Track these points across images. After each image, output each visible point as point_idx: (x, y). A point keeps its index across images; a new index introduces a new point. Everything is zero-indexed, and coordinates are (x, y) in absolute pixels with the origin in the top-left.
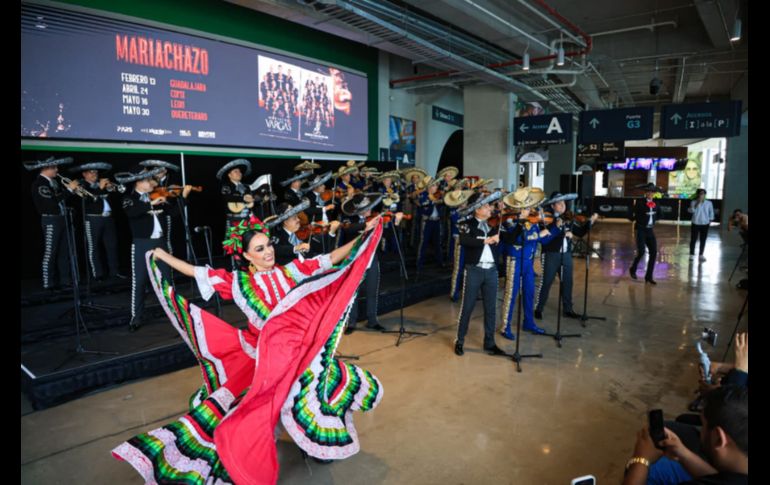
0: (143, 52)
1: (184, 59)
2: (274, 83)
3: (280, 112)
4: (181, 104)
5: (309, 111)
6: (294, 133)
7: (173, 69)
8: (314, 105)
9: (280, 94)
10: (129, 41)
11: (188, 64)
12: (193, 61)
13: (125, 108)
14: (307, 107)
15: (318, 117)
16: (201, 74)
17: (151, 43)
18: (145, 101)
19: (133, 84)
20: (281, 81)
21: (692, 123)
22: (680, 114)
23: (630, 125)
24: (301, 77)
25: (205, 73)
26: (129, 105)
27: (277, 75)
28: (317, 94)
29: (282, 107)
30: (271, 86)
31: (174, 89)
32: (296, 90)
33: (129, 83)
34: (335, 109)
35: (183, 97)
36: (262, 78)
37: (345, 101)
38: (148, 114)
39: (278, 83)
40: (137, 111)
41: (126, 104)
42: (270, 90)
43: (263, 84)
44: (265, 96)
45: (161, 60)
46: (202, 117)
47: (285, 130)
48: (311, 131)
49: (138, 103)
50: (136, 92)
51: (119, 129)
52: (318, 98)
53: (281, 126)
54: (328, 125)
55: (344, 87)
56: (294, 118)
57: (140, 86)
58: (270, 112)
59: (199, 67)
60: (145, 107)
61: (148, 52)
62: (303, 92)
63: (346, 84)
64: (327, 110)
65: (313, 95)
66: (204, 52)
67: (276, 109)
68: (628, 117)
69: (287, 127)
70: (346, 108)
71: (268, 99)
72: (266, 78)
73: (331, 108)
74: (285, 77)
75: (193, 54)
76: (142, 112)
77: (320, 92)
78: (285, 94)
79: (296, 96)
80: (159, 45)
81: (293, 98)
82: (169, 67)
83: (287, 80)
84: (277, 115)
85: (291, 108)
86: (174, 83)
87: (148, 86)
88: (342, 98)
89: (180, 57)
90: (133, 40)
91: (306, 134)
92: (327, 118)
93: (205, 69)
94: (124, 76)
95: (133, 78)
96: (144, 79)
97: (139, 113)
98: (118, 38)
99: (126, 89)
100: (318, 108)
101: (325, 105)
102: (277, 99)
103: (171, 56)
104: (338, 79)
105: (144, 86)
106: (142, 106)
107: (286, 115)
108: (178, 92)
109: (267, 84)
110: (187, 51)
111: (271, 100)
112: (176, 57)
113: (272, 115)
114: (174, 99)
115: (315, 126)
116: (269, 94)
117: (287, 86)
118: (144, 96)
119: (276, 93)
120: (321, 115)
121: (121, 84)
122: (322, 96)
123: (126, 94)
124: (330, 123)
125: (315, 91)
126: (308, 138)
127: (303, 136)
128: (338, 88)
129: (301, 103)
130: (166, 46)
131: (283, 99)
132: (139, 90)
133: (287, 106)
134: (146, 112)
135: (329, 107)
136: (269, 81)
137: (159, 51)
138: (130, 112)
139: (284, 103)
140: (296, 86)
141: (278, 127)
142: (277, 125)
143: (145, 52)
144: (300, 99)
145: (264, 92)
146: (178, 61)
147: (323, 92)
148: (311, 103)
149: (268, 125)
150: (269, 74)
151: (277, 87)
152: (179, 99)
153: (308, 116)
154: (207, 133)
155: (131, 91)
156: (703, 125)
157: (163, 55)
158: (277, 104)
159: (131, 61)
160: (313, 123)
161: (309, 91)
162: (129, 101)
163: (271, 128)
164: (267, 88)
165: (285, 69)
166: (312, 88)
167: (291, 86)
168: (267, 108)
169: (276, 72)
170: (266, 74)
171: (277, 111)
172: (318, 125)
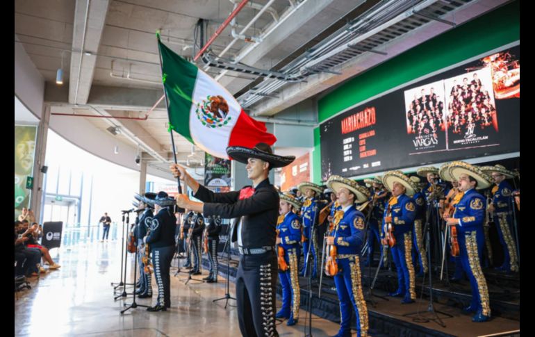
2: (419, 108)
3: (427, 131)
4: (363, 148)
5: (457, 117)
6: (441, 144)
7: (360, 128)
8: (463, 109)
9: (425, 114)
10: (345, 122)
11: (366, 121)
12: (368, 118)
13: (344, 158)
14: (454, 114)
15: (470, 119)
16: (372, 124)
17: (352, 118)
18: (351, 152)
19: (347, 144)
20: (424, 102)
25: (374, 122)
26: (346, 156)
27: (420, 100)
28: (467, 95)
29: (427, 125)
30: (416, 111)
31: (361, 140)
32: (441, 103)
34: (497, 101)
35: (364, 143)
36: (408, 107)
37: (515, 84)
39: (422, 106)
40: (348, 158)
42: (416, 114)
43: (410, 112)
44: (411, 124)
45: (356, 125)
46: (373, 152)
47: (432, 144)
51: (343, 171)
53: (427, 143)
56: (440, 131)
58: (417, 133)
59: (371, 120)
60: (351, 155)
62: (448, 102)
63: (515, 62)
65: (460, 99)
66: (373, 109)
67: (421, 129)
69: (434, 140)
71: (414, 123)
72: (412, 106)
73: (489, 102)
74: (428, 97)
76: (350, 158)
77: (470, 92)
78: (429, 112)
79: (441, 109)
80: (355, 117)
81: (438, 112)
82: (358, 128)
84: (423, 134)
85: (436, 122)
86: (361, 136)
88: (508, 83)
89: (363, 119)
90: (347, 120)
91: (455, 142)
92: (485, 115)
93: (374, 120)
94: (344, 142)
95: (347, 141)
96: (350, 140)
97: (349, 160)
98: (342, 122)
102: (423, 119)
103: (359, 121)
105: (351, 143)
107: (431, 129)
109: (413, 111)
110: (366, 113)
111: (417, 122)
112: (361, 120)
113: (418, 135)
114: (361, 146)
115: (466, 130)
116: (415, 118)
117: (431, 104)
118: (351, 149)
119: (421, 115)
121: (343, 146)
123: (345, 151)
126: (458, 145)
127: (452, 145)
128: (500, 73)
129: (447, 113)
131: (428, 117)
132: (349, 146)
133: (431, 122)
135: (485, 102)
136: (415, 107)
138: (346, 160)
139: (429, 120)
141: (425, 144)
142: (423, 143)
143: (350, 124)
144: (445, 110)
145: (411, 118)
146: (362, 122)
148: (459, 109)
149: (416, 145)
150: (414, 102)
151: (422, 109)
153: (456, 122)
154: (375, 163)
155: (346, 148)
157: (356, 122)
158: (422, 124)
159: (346, 132)
160: (464, 128)
161: (455, 98)
162: (346, 154)
163: (419, 146)
164: (413, 114)
165: (427, 90)
166: (460, 91)
167: (435, 101)
168: (414, 131)
169: (419, 97)
170: (411, 103)
171: (423, 130)
172: (471, 128)
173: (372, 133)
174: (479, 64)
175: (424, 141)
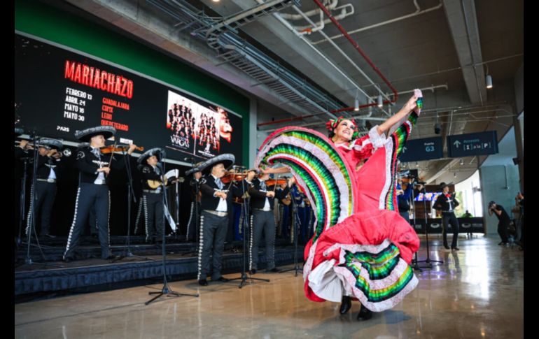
0: (85, 75)
1: (115, 85)
2: (179, 112)
3: (181, 133)
4: (109, 117)
5: (202, 135)
6: (191, 149)
7: (106, 90)
8: (206, 132)
9: (182, 120)
10: (76, 66)
11: (117, 89)
12: (121, 87)
13: (65, 113)
14: (201, 132)
15: (208, 140)
16: (127, 97)
17: (92, 71)
18: (82, 110)
19: (75, 96)
20: (183, 111)
21: (468, 146)
22: (460, 141)
23: (427, 150)
24: (198, 110)
25: (130, 97)
26: (69, 111)
27: (181, 107)
28: (208, 124)
29: (183, 130)
30: (176, 113)
31: (105, 104)
32: (194, 119)
33: (72, 96)
34: (221, 137)
35: (111, 111)
36: (170, 106)
37: (228, 132)
38: (83, 120)
39: (181, 112)
40: (75, 116)
41: (67, 111)
42: (175, 116)
43: (171, 111)
44: (171, 120)
45: (98, 83)
46: (125, 128)
47: (185, 146)
48: (203, 150)
49: (77, 111)
50: (76, 102)
51: (59, 128)
52: (209, 127)
53: (182, 142)
54: (215, 147)
55: (226, 122)
56: (191, 139)
57: (79, 99)
58: (174, 131)
59: (126, 92)
60: (82, 114)
61: (89, 76)
62: (198, 121)
63: (228, 120)
64: (214, 136)
65: (205, 124)
66: (130, 82)
67: (179, 130)
68: (425, 144)
69: (186, 144)
70: (228, 136)
71: (173, 122)
72: (173, 107)
73: (217, 135)
74: (186, 108)
75: (122, 82)
76: (78, 118)
77: (210, 123)
78: (185, 121)
79: (194, 123)
80: (98, 72)
81: (191, 124)
82: (104, 89)
83: (188, 111)
84: (179, 135)
85: (190, 131)
86: (105, 101)
87: (86, 99)
88: (225, 130)
89: (112, 83)
90: (79, 66)
91: (200, 151)
92: (215, 142)
93: (130, 94)
94: (68, 90)
95: (75, 92)
96: (83, 95)
97: (76, 118)
98: (68, 63)
99: (68, 99)
100: (208, 134)
101: (214, 133)
102: (180, 123)
103: (106, 82)
104: (223, 116)
105: (83, 99)
106: (79, 113)
107: (185, 135)
108: (108, 107)
109: (173, 112)
110: (118, 80)
111: (176, 123)
112: (109, 83)
113: (175, 134)
114: (104, 112)
115: (206, 146)
116: (175, 119)
117: (188, 115)
118: (82, 106)
119: (180, 119)
120: (210, 139)
121: (65, 95)
122: (212, 126)
123: (68, 103)
124: (217, 146)
125: (207, 122)
126: (201, 154)
127: (197, 153)
128: (223, 121)
129: (197, 129)
130: (103, 74)
131: (184, 124)
132: (78, 102)
133: (186, 129)
134: (82, 118)
135: (216, 134)
136: (176, 109)
137: (97, 76)
138: (69, 116)
139: (185, 126)
140: (193, 116)
141: (180, 144)
142: (179, 142)
143: (86, 75)
144: (196, 126)
145: (171, 117)
146: (111, 86)
147: (212, 123)
148: (204, 129)
149: (173, 141)
150: (175, 105)
151: (181, 115)
152: (109, 113)
153: (201, 138)
154: (127, 140)
155: (72, 101)
156: (475, 147)
157: (100, 80)
158: (179, 127)
159: (75, 80)
160: (205, 144)
161: (203, 121)
162: (70, 109)
163: (175, 143)
164: (173, 114)
165: (187, 103)
166: (205, 119)
167: (190, 116)
168: (172, 128)
169: (181, 104)
170: (173, 104)
171: (179, 132)
172: (208, 146)
173: (126, 107)
174: (215, 109)
175: (180, 141)
